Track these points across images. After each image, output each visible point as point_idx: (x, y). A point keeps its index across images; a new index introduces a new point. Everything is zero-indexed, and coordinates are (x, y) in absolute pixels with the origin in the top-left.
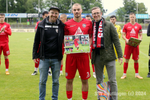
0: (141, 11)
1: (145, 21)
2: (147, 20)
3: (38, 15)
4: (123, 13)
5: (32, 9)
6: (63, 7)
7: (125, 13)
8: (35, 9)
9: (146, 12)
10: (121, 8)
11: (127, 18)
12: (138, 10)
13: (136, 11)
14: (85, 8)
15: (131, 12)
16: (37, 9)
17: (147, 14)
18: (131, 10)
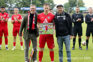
0: (80, 5)
1: (83, 12)
2: (84, 12)
3: (8, 8)
4: (68, 7)
5: (4, 4)
6: (26, 2)
7: (69, 7)
8: (6, 5)
9: (84, 6)
10: (66, 3)
11: (70, 10)
12: (78, 4)
13: (77, 5)
14: (41, 3)
15: (74, 6)
16: (7, 4)
17: (85, 7)
18: (73, 5)
